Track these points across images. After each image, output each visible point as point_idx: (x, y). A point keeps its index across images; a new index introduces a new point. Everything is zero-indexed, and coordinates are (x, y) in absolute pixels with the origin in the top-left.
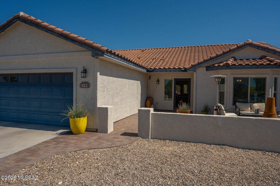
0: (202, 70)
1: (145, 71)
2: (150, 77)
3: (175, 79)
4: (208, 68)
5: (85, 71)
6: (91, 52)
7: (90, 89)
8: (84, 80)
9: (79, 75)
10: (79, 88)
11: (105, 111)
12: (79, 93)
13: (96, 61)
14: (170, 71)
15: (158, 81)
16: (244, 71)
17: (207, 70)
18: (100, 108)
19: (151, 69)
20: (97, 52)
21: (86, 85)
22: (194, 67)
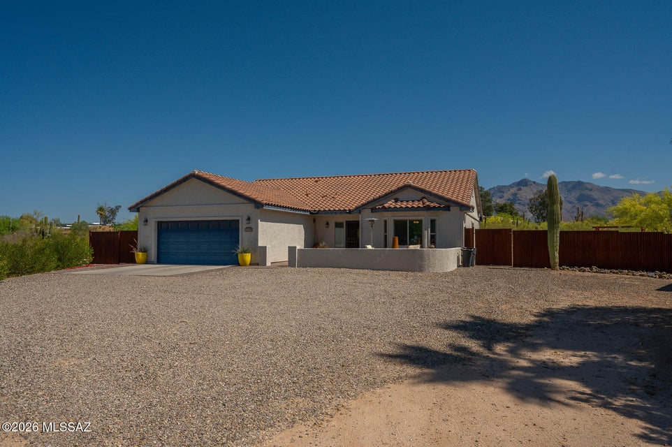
0: (367, 212)
1: (308, 214)
2: (314, 221)
3: (346, 222)
4: (374, 210)
5: (249, 219)
6: (253, 205)
7: (253, 232)
8: (248, 226)
9: (245, 221)
10: (244, 232)
11: (264, 248)
12: (243, 235)
13: (258, 211)
14: (336, 213)
15: (327, 224)
16: (403, 213)
17: (372, 212)
18: (260, 247)
19: (315, 211)
20: (258, 205)
21: (250, 229)
22: (359, 209)
